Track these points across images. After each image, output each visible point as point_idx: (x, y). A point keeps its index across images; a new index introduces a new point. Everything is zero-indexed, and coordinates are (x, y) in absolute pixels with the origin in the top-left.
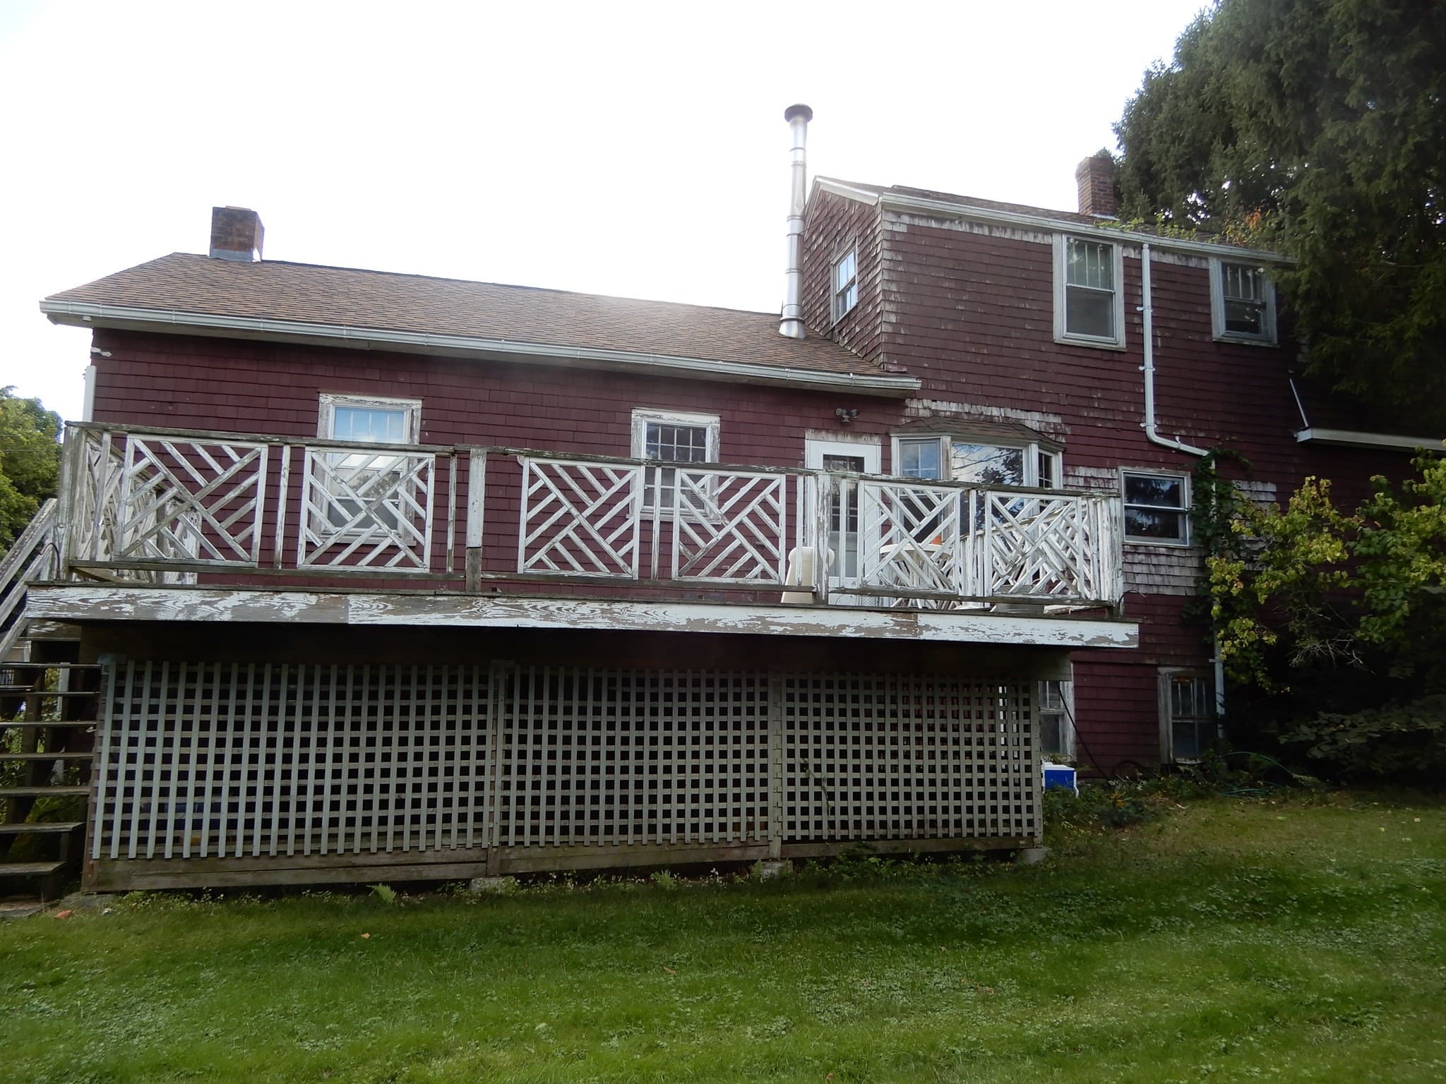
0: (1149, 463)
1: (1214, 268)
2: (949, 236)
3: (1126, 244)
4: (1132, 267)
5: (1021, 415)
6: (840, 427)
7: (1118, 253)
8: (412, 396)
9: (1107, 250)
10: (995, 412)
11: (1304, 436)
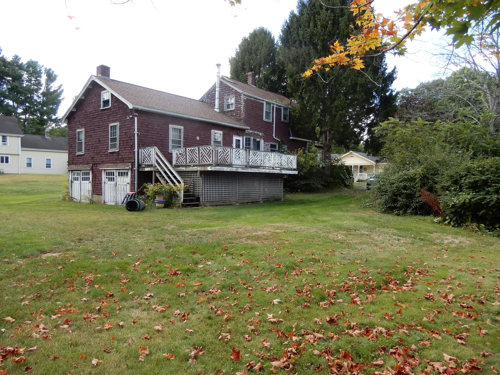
0: (273, 142)
1: (282, 108)
2: (251, 100)
3: (272, 104)
4: (273, 107)
5: (259, 133)
6: (238, 135)
7: (272, 105)
8: (182, 126)
9: (270, 104)
10: (256, 132)
11: (291, 138)
